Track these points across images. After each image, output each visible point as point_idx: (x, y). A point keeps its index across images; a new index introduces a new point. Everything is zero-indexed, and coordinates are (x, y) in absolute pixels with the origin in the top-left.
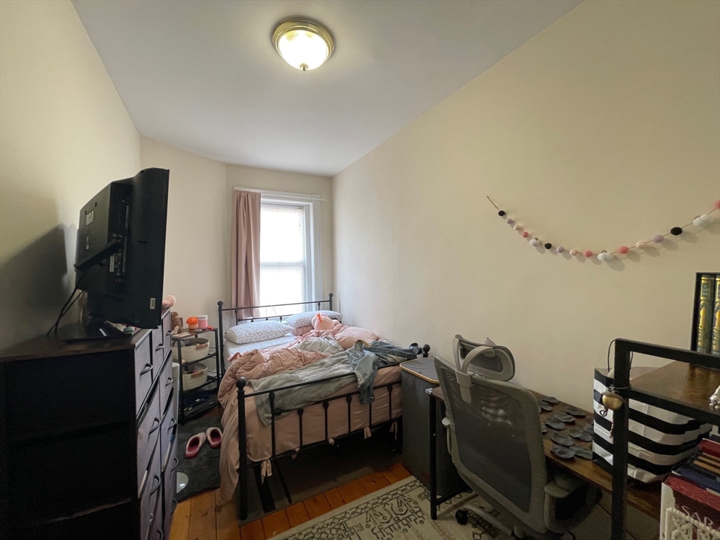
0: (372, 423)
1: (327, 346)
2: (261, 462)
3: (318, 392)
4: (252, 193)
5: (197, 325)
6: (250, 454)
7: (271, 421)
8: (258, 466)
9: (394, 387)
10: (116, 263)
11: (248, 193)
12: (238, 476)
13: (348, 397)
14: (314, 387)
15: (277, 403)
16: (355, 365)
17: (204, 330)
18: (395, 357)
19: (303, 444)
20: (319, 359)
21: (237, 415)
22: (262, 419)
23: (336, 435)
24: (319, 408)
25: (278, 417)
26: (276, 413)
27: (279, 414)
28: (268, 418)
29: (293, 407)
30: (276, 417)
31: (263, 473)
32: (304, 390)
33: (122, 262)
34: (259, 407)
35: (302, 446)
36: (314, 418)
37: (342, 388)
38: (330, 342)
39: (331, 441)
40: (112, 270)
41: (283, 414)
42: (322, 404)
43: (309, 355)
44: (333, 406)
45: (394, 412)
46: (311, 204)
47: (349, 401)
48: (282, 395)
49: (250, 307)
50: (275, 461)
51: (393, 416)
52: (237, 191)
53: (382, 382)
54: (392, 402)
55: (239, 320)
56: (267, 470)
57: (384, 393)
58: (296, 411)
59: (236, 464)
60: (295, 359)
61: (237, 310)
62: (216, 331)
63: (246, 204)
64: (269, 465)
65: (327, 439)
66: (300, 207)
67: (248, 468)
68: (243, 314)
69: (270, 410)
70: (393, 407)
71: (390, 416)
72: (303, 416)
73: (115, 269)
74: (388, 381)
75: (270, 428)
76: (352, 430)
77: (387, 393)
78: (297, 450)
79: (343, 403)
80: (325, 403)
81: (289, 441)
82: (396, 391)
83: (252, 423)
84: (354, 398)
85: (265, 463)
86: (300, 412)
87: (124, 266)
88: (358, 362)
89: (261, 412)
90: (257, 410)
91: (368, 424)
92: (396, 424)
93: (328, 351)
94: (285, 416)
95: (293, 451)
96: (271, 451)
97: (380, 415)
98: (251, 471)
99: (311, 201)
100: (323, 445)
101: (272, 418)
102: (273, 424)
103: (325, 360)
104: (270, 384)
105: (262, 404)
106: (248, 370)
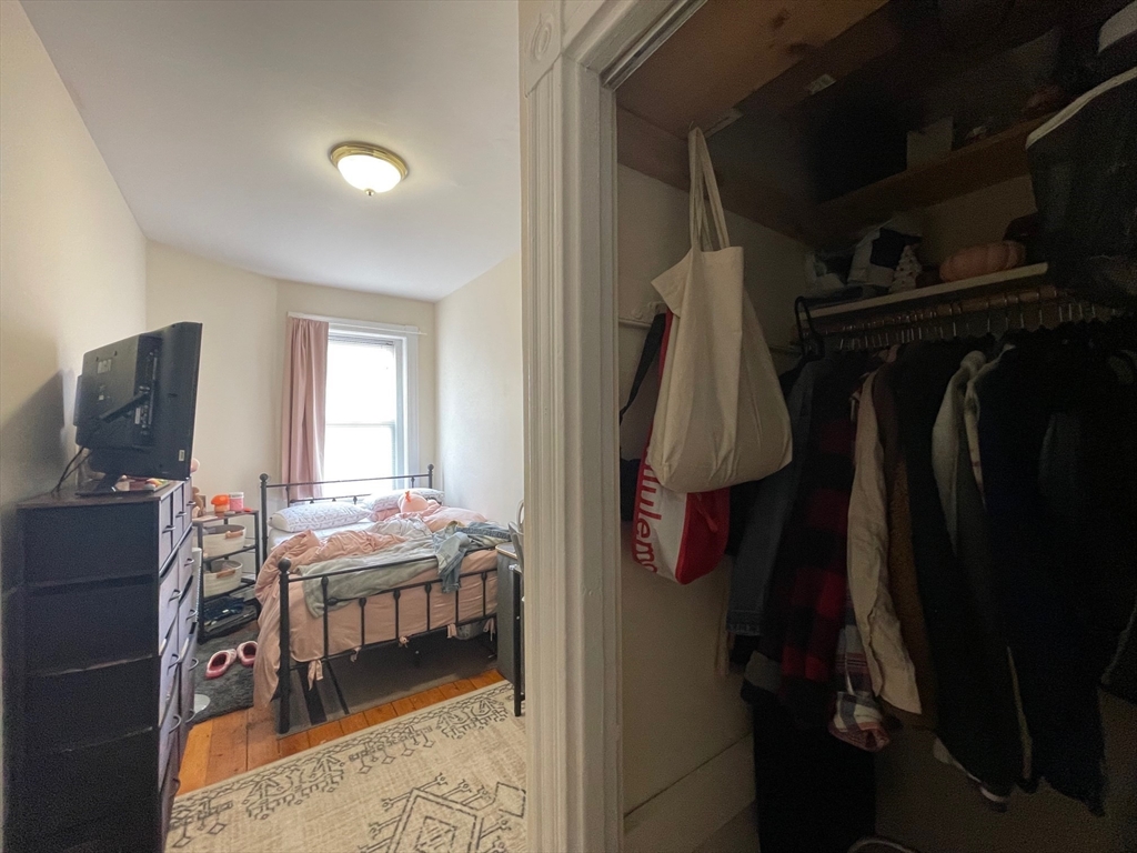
0: (460, 619)
1: (409, 529)
2: (308, 663)
3: (386, 578)
4: (316, 322)
5: (228, 507)
6: (294, 652)
7: (323, 612)
8: (304, 667)
9: (489, 574)
10: (142, 415)
11: (309, 322)
12: (277, 680)
13: (428, 586)
14: (381, 573)
15: (331, 591)
16: (438, 547)
17: (238, 513)
18: (493, 539)
19: (366, 643)
20: (396, 543)
21: (279, 606)
22: (311, 609)
23: (410, 633)
24: (388, 599)
25: (332, 607)
26: (330, 603)
27: (334, 604)
28: (319, 608)
29: (352, 596)
30: (329, 608)
31: (311, 675)
32: (368, 576)
33: (148, 413)
34: (307, 595)
35: (363, 645)
36: (381, 610)
37: (420, 573)
38: (415, 524)
39: (403, 640)
40: (137, 422)
41: (339, 604)
42: (391, 594)
43: (382, 538)
44: (405, 597)
45: (489, 606)
46: (404, 339)
47: (428, 590)
48: (339, 581)
49: (309, 483)
50: (327, 663)
51: (488, 612)
52: (293, 319)
53: (472, 569)
54: (487, 593)
55: (292, 501)
56: (316, 672)
57: (477, 582)
58: (357, 601)
59: (276, 664)
60: (361, 544)
61: (289, 486)
62: (256, 514)
63: (306, 337)
64: (320, 666)
65: (398, 638)
66: (389, 343)
67: (290, 669)
68: (298, 492)
69: (321, 598)
70: (487, 600)
71: (484, 612)
72: (365, 608)
73: (141, 421)
74: (481, 568)
75: (321, 620)
76: (431, 628)
77: (481, 582)
78: (357, 649)
79: (420, 592)
80: (396, 593)
81: (346, 636)
82: (492, 581)
83: (298, 615)
84: (435, 587)
85: (313, 663)
86: (362, 602)
87: (150, 419)
88: (441, 544)
89: (310, 600)
90: (305, 598)
91: (454, 621)
92: (492, 621)
93: (410, 535)
94: (341, 607)
95: (351, 651)
96: (323, 650)
97: (470, 609)
98: (295, 674)
99: (404, 335)
100: (393, 645)
101: (325, 609)
102: (325, 616)
103: (403, 544)
104: (323, 568)
105: (312, 592)
106: (296, 555)
